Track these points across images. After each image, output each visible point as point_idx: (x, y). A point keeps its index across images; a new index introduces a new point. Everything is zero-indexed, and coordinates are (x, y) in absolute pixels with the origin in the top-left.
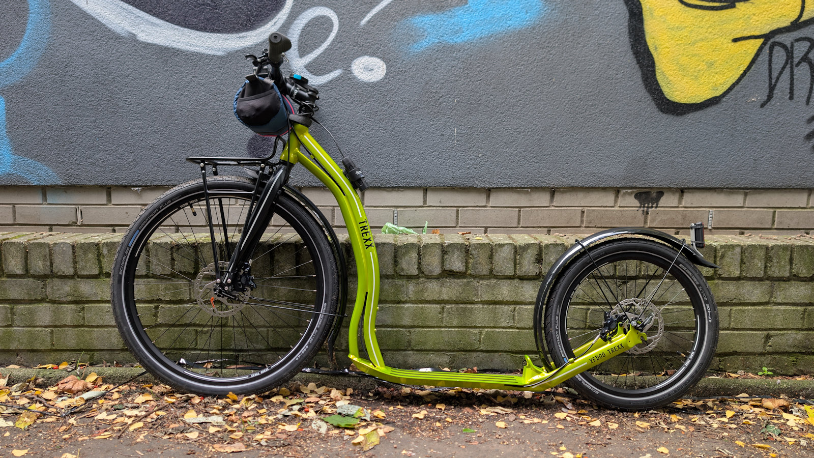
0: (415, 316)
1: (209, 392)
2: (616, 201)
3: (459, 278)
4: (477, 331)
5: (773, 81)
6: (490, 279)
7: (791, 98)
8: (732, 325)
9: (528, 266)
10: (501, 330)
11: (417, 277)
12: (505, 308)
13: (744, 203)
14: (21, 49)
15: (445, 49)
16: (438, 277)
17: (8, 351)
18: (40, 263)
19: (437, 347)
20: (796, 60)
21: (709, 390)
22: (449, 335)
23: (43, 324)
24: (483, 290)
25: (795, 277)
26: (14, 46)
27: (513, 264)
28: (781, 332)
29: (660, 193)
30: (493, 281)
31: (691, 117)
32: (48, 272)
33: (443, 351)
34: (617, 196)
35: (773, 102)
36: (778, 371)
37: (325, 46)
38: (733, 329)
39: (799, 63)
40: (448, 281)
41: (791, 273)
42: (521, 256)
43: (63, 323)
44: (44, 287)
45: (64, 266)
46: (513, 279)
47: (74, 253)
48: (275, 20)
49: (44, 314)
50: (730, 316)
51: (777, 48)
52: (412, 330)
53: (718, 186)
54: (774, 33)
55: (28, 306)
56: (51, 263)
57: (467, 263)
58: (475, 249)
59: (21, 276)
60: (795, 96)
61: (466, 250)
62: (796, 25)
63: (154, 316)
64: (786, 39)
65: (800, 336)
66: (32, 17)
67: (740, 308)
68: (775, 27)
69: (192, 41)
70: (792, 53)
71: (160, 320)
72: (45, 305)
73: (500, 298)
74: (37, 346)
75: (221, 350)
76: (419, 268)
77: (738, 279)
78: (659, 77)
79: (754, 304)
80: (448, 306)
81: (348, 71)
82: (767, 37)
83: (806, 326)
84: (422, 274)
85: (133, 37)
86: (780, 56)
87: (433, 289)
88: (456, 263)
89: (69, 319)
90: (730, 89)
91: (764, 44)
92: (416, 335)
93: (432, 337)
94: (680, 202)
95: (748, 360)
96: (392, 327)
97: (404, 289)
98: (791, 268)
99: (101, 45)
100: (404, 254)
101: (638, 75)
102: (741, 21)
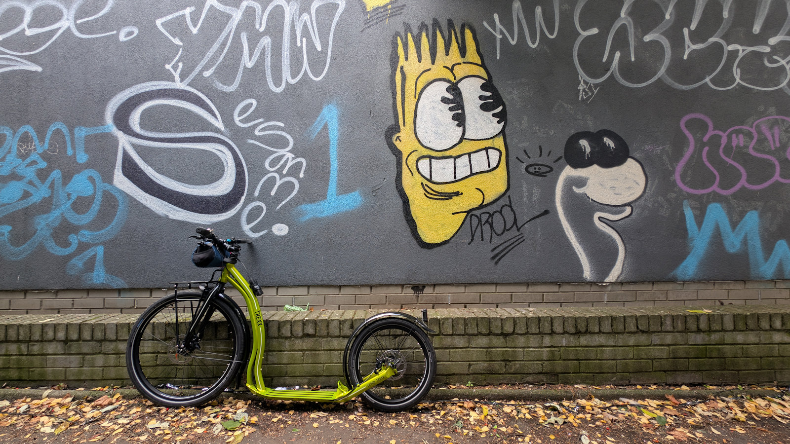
0: (290, 358)
1: (171, 406)
2: (402, 291)
3: (312, 337)
4: (322, 365)
5: (473, 232)
6: (327, 337)
7: (482, 240)
8: (451, 359)
9: (347, 331)
10: (334, 364)
11: (290, 338)
12: (336, 352)
13: (465, 291)
14: (113, 223)
15: (317, 220)
16: (301, 337)
17: (80, 380)
18: (100, 334)
19: (301, 374)
20: (483, 223)
21: (438, 396)
22: (307, 367)
23: (99, 366)
24: (324, 343)
25: (480, 334)
26: (110, 222)
27: (339, 329)
28: (476, 363)
29: (424, 287)
30: (330, 339)
31: (435, 250)
32: (103, 338)
33: (304, 376)
34: (403, 288)
35: (474, 242)
36: (477, 384)
37: (259, 219)
38: (452, 361)
39: (485, 224)
40: (306, 339)
41: (478, 331)
42: (343, 326)
43: (109, 365)
44: (101, 345)
45: (111, 335)
46: (339, 337)
47: (117, 328)
48: (235, 208)
49: (100, 360)
50: (450, 354)
51: (473, 217)
52: (288, 366)
53: (451, 282)
54: (471, 210)
55: (92, 356)
56: (105, 334)
57: (316, 329)
58: (320, 322)
59: (89, 341)
60: (484, 239)
61: (315, 323)
62: (481, 206)
63: (155, 360)
64: (478, 213)
65: (486, 364)
66: (120, 208)
67: (454, 350)
68: (471, 207)
69: (195, 218)
70: (481, 219)
71: (158, 363)
72: (101, 355)
73: (333, 348)
74: (95, 378)
75: (188, 378)
76: (291, 333)
77: (452, 335)
78: (419, 232)
79: (461, 348)
80: (306, 353)
81: (270, 231)
82: (468, 212)
83: (488, 359)
84: (293, 336)
85: (167, 217)
86: (475, 221)
87: (299, 344)
88: (310, 330)
89: (112, 363)
90: (453, 236)
91: (467, 215)
92: (290, 368)
93: (299, 369)
94: (434, 291)
95: (460, 378)
96: (277, 364)
97: (284, 344)
98: (478, 329)
99: (152, 221)
100: (284, 326)
101: (409, 230)
102: (455, 205)
